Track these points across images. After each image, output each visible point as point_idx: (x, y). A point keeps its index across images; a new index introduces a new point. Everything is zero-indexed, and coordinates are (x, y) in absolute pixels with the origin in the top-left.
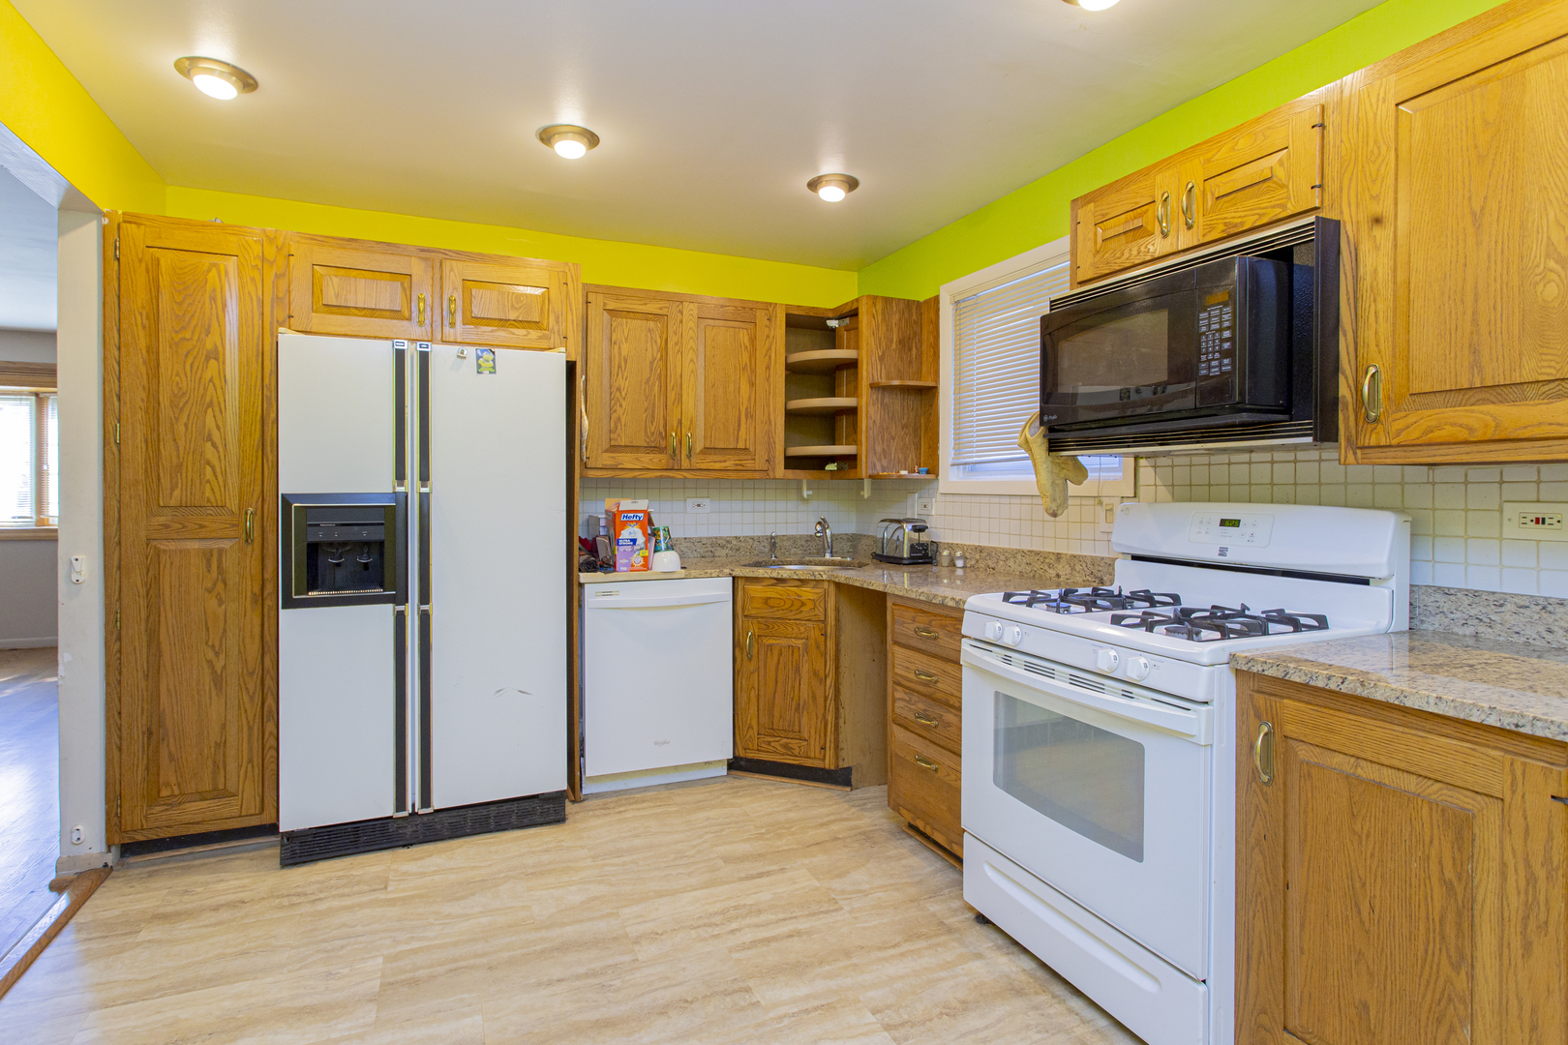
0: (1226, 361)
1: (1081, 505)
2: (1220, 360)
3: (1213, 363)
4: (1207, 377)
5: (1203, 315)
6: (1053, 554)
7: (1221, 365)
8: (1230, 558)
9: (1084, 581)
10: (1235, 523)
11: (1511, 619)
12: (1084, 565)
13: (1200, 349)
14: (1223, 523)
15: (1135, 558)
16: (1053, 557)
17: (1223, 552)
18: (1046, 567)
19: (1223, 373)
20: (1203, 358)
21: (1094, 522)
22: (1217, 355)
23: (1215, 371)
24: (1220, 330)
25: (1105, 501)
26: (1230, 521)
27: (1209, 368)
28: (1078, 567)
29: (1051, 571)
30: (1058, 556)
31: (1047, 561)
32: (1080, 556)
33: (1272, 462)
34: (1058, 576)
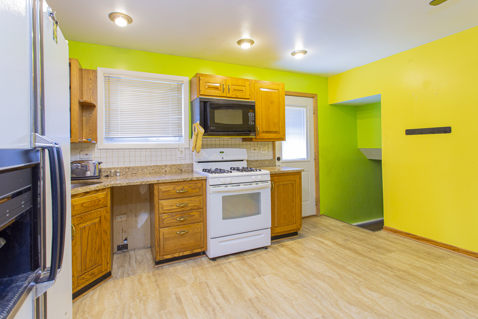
0: (253, 122)
1: (171, 151)
2: (252, 122)
3: (251, 122)
4: (250, 125)
5: (249, 113)
6: (164, 165)
7: (252, 123)
8: (224, 159)
9: (176, 171)
10: (223, 152)
11: (254, 164)
12: (176, 167)
13: (249, 119)
14: (220, 152)
15: (199, 162)
16: (164, 166)
17: (223, 158)
18: (161, 170)
19: (253, 125)
20: (250, 121)
21: (176, 155)
22: (252, 121)
23: (252, 124)
24: (252, 117)
25: (180, 149)
26: (222, 152)
27: (251, 123)
28: (173, 168)
29: (163, 170)
30: (166, 166)
31: (161, 167)
32: (174, 165)
33: (219, 140)
34: (166, 171)
